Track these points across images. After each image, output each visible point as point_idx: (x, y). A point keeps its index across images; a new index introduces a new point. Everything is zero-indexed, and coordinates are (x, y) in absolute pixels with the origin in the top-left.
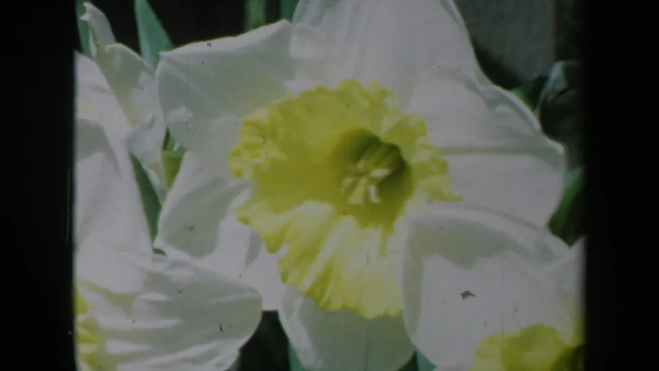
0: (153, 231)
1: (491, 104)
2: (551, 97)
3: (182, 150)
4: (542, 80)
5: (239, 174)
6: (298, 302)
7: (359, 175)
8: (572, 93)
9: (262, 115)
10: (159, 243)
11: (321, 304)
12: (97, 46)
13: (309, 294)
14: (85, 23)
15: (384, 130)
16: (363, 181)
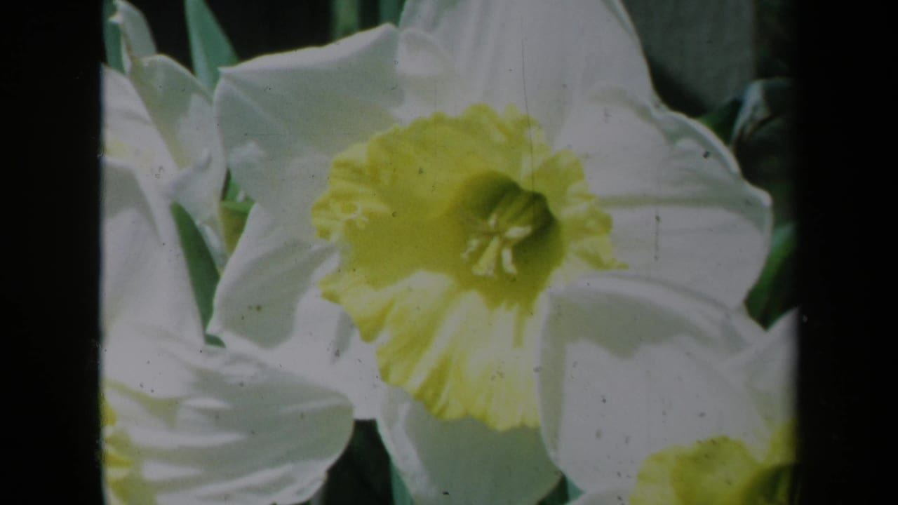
0: (206, 313)
1: (672, 137)
2: (749, 129)
3: (249, 200)
4: (736, 106)
5: (325, 234)
6: (404, 410)
7: (490, 235)
8: (777, 123)
9: (359, 153)
10: (214, 327)
11: (436, 410)
12: (132, 58)
13: (419, 397)
14: (116, 28)
15: (524, 174)
16: (494, 244)
